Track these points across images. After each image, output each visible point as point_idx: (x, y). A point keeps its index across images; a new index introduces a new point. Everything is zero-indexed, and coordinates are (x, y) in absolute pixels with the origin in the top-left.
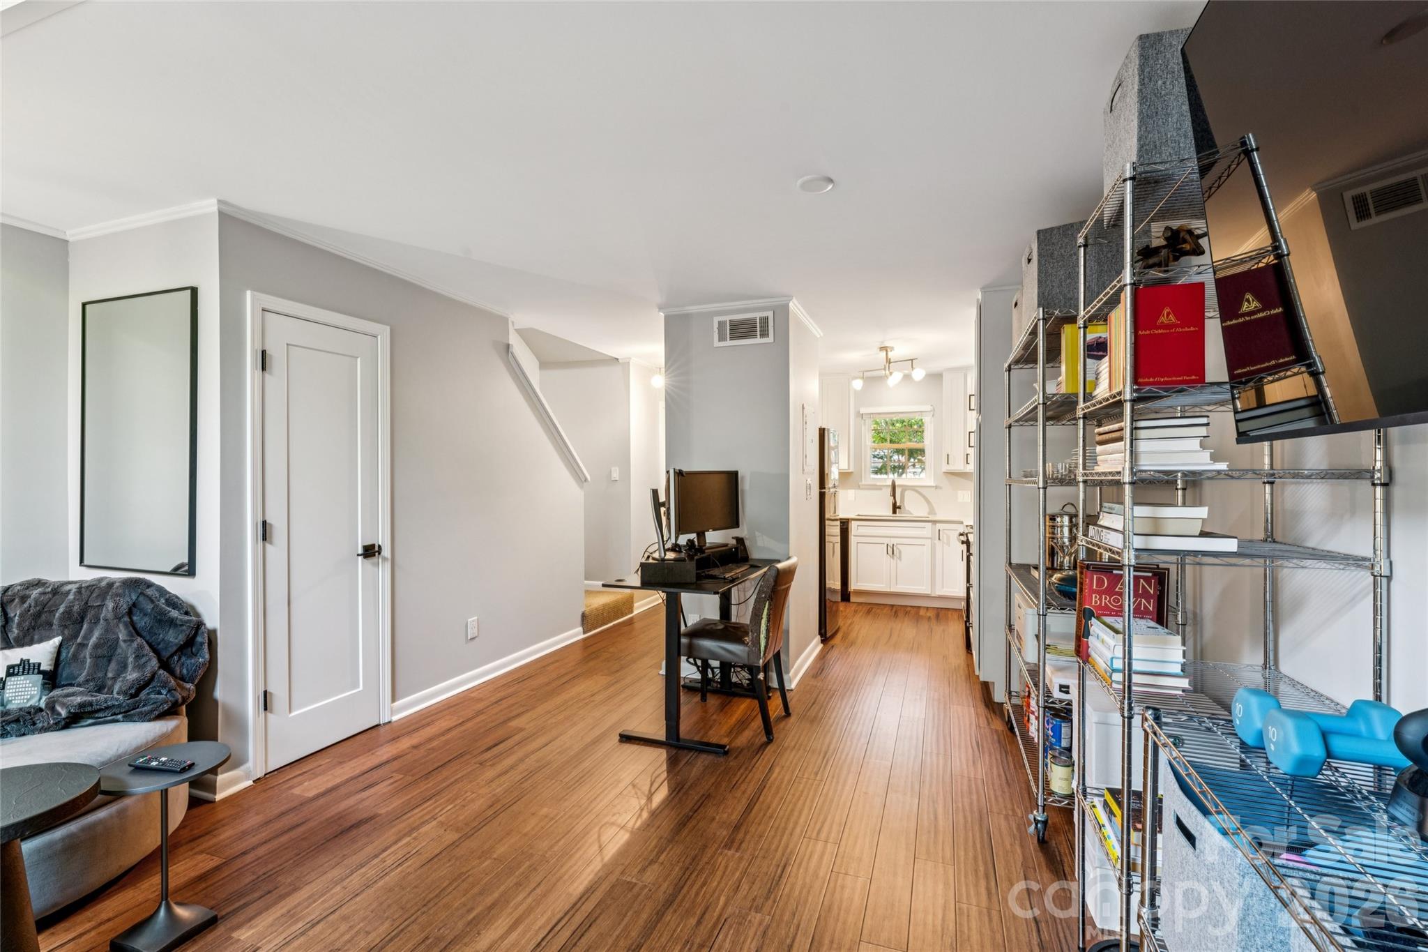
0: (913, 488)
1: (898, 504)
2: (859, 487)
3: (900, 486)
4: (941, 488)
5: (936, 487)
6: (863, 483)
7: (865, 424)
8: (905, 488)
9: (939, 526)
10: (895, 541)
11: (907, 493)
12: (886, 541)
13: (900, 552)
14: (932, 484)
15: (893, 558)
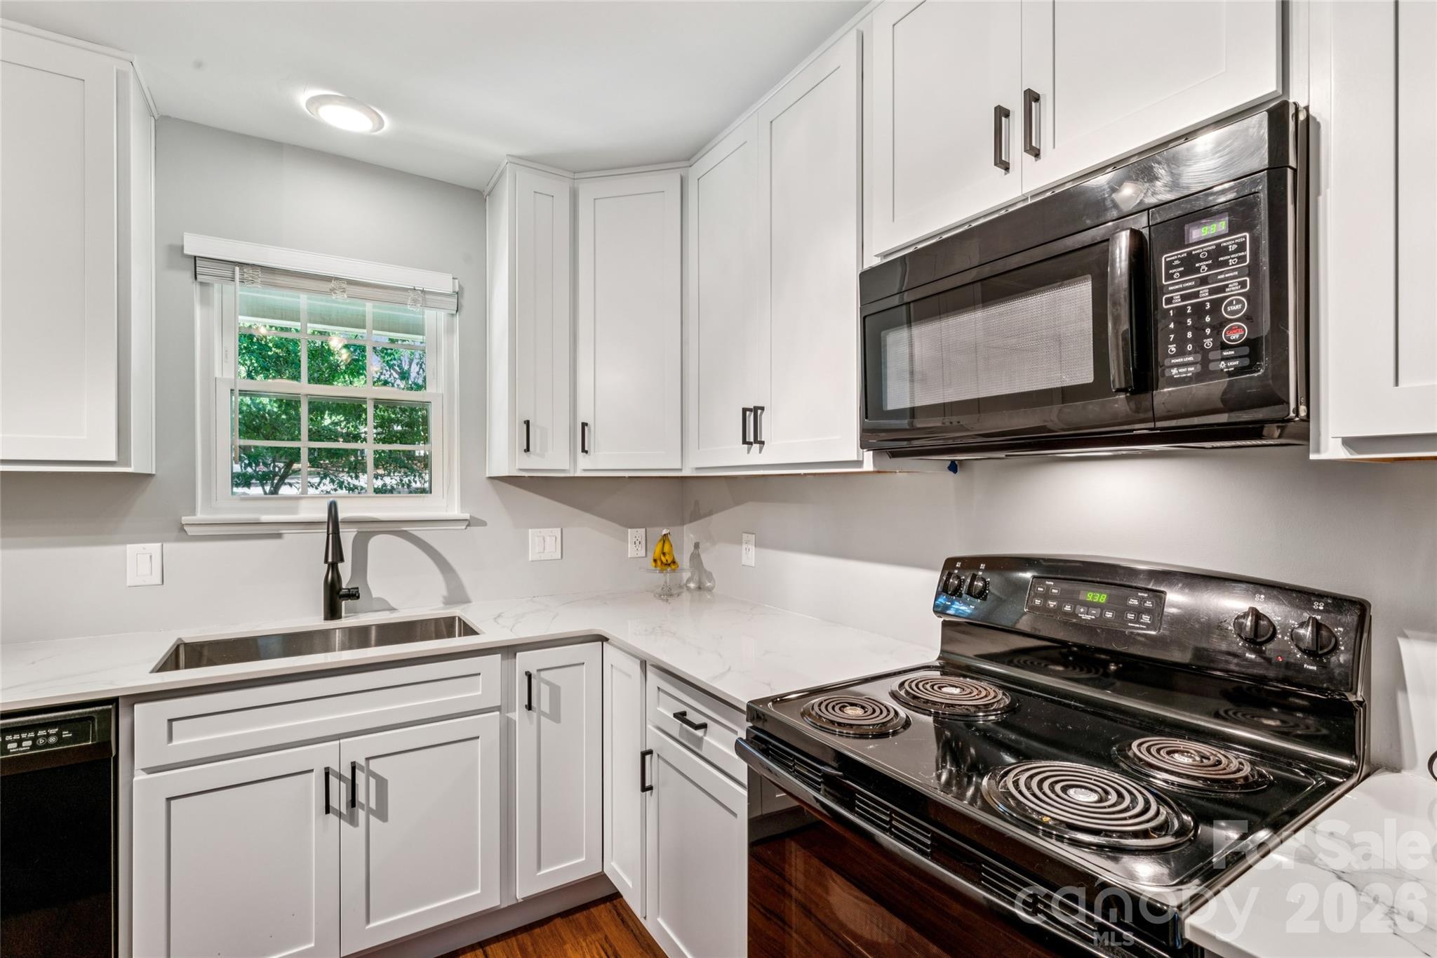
0: (397, 528)
1: (345, 583)
2: (181, 532)
3: (351, 522)
4: (483, 524)
5: (469, 523)
6: (200, 516)
7: (206, 301)
8: (369, 528)
9: (525, 661)
10: (356, 750)
11: (377, 545)
12: (325, 755)
13: (382, 784)
14: (455, 512)
15: (353, 821)
